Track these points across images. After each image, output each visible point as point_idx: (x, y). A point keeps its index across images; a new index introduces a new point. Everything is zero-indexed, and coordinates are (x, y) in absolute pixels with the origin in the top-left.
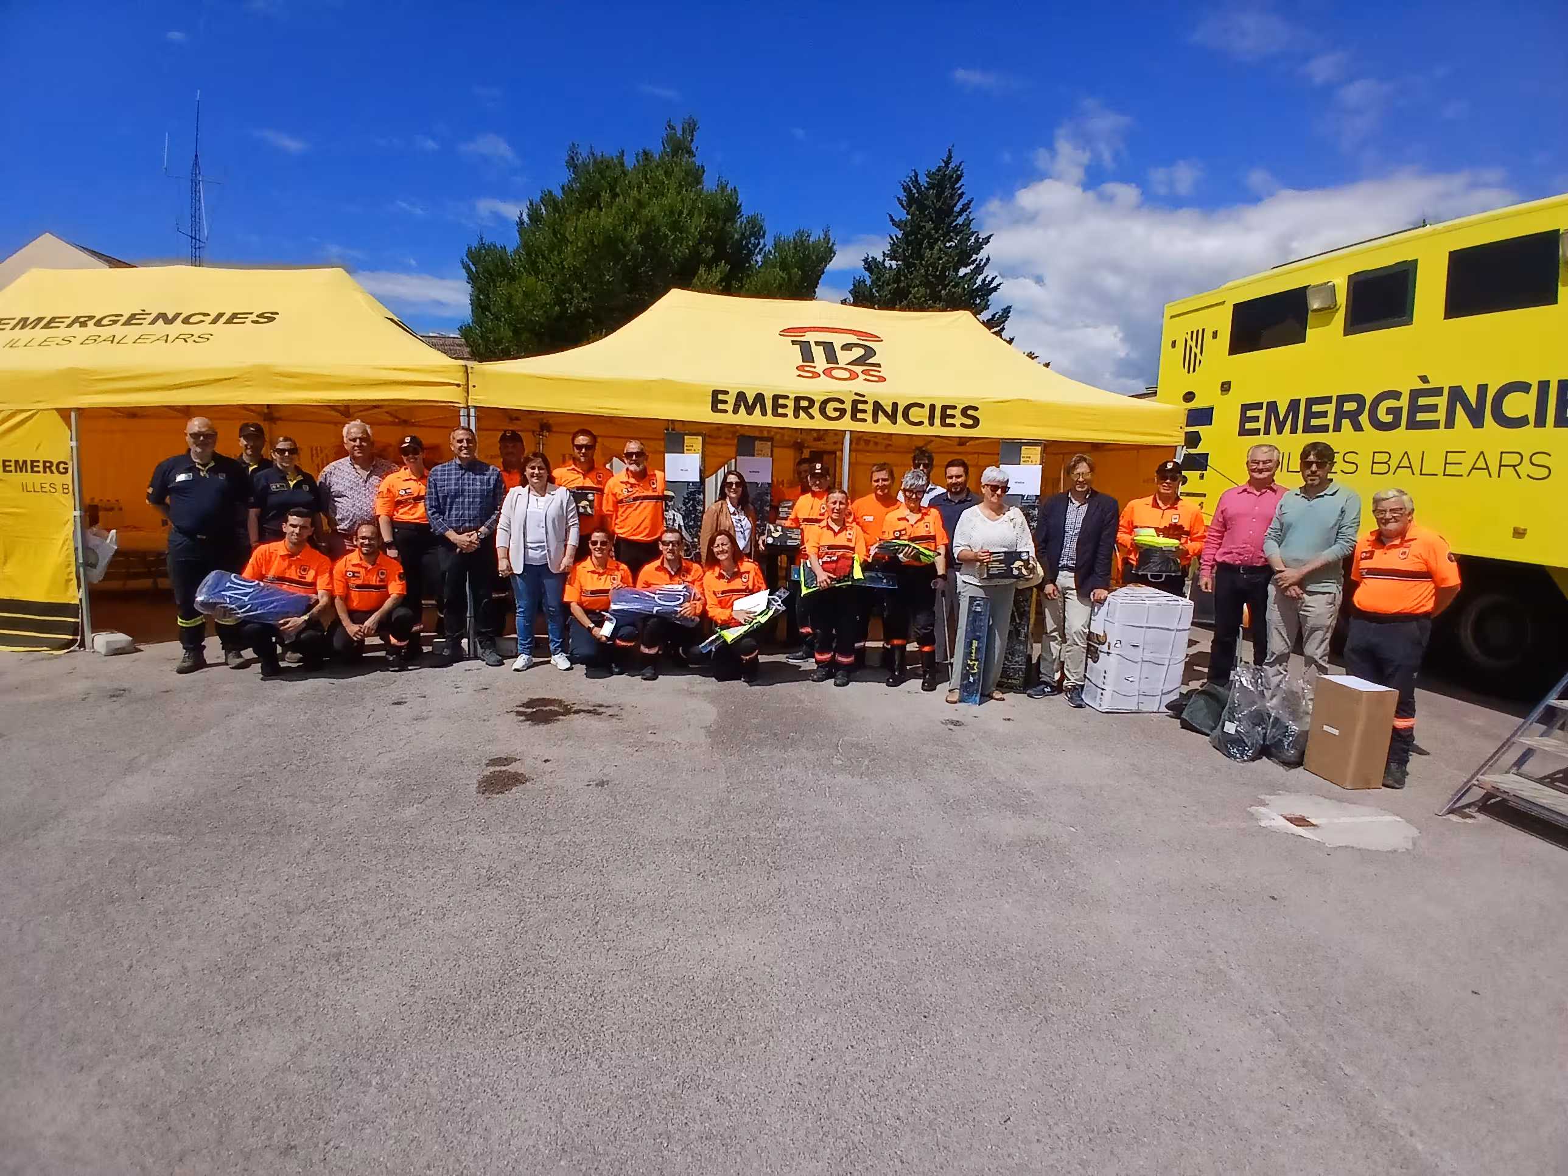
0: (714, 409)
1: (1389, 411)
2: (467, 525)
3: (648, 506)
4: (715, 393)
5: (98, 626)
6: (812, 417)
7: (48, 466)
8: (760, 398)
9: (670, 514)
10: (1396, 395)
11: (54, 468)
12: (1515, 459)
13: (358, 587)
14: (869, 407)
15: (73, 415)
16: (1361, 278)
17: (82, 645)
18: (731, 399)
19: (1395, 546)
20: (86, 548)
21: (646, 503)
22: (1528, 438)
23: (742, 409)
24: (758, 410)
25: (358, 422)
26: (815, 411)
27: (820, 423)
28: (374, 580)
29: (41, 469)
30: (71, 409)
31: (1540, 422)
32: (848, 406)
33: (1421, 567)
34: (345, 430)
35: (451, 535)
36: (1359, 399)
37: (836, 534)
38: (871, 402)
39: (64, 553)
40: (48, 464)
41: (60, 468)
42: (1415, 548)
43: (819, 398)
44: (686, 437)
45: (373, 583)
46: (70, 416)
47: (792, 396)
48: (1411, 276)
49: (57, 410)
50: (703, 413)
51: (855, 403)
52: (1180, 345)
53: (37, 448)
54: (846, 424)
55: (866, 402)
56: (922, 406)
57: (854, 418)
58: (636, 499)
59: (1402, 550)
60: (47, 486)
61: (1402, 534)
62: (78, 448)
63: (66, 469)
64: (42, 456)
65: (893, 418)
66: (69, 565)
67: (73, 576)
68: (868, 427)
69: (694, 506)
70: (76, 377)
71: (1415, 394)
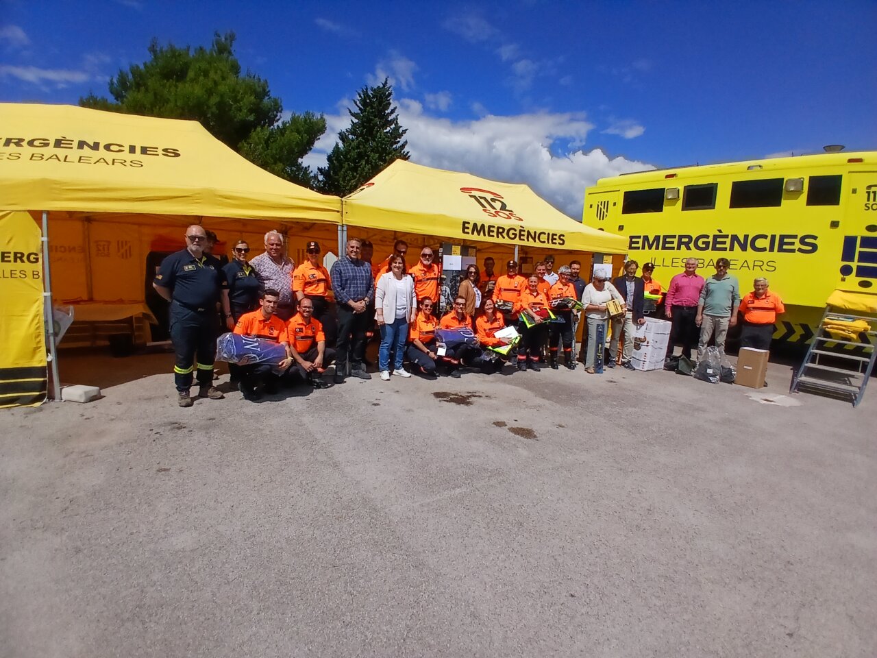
0: (464, 232)
1: (703, 243)
2: (360, 296)
3: (434, 283)
4: (464, 223)
5: (67, 380)
6: (504, 238)
7: (18, 257)
8: (483, 226)
9: (444, 288)
10: (707, 237)
11: (25, 258)
12: (761, 264)
13: (302, 338)
14: (526, 233)
15: (44, 216)
16: (691, 188)
17: (51, 398)
18: (471, 226)
19: (763, 299)
20: (54, 322)
21: (432, 281)
22: (766, 256)
23: (475, 232)
24: (482, 233)
25: (275, 232)
26: (505, 234)
27: (507, 241)
28: (310, 333)
29: (12, 259)
30: (41, 212)
31: (772, 249)
32: (517, 232)
33: (771, 306)
34: (266, 237)
35: (352, 303)
36: (690, 237)
37: (535, 297)
38: (526, 231)
39: (34, 326)
40: (19, 255)
41: (32, 258)
42: (771, 299)
43: (507, 228)
44: (453, 246)
45: (309, 335)
46: (41, 219)
47: (496, 226)
48: (714, 190)
49: (30, 212)
50: (458, 234)
51: (520, 231)
52: (595, 207)
53: (9, 242)
54: (517, 241)
55: (524, 231)
56: (545, 234)
57: (520, 239)
58: (428, 279)
59: (765, 300)
60: (18, 272)
61: (765, 293)
62: (49, 242)
63: (37, 260)
64: (12, 248)
65: (534, 239)
66: (39, 336)
67: (43, 344)
68: (525, 243)
69: (455, 283)
70: (48, 187)
71: (715, 237)
